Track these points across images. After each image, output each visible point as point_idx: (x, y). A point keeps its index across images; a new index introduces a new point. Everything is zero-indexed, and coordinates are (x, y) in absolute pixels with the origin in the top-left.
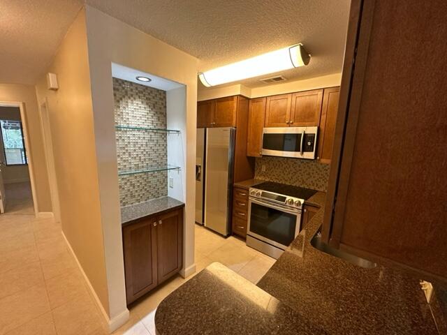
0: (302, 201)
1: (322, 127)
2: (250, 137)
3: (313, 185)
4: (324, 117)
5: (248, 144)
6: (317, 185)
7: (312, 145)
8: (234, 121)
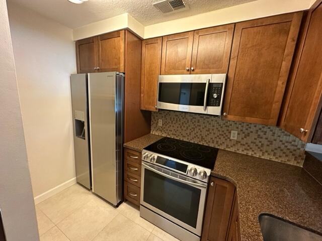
0: (208, 171)
1: (231, 75)
2: (145, 87)
3: (213, 142)
4: (233, 62)
5: (142, 95)
6: (217, 142)
7: (219, 97)
8: (122, 65)
